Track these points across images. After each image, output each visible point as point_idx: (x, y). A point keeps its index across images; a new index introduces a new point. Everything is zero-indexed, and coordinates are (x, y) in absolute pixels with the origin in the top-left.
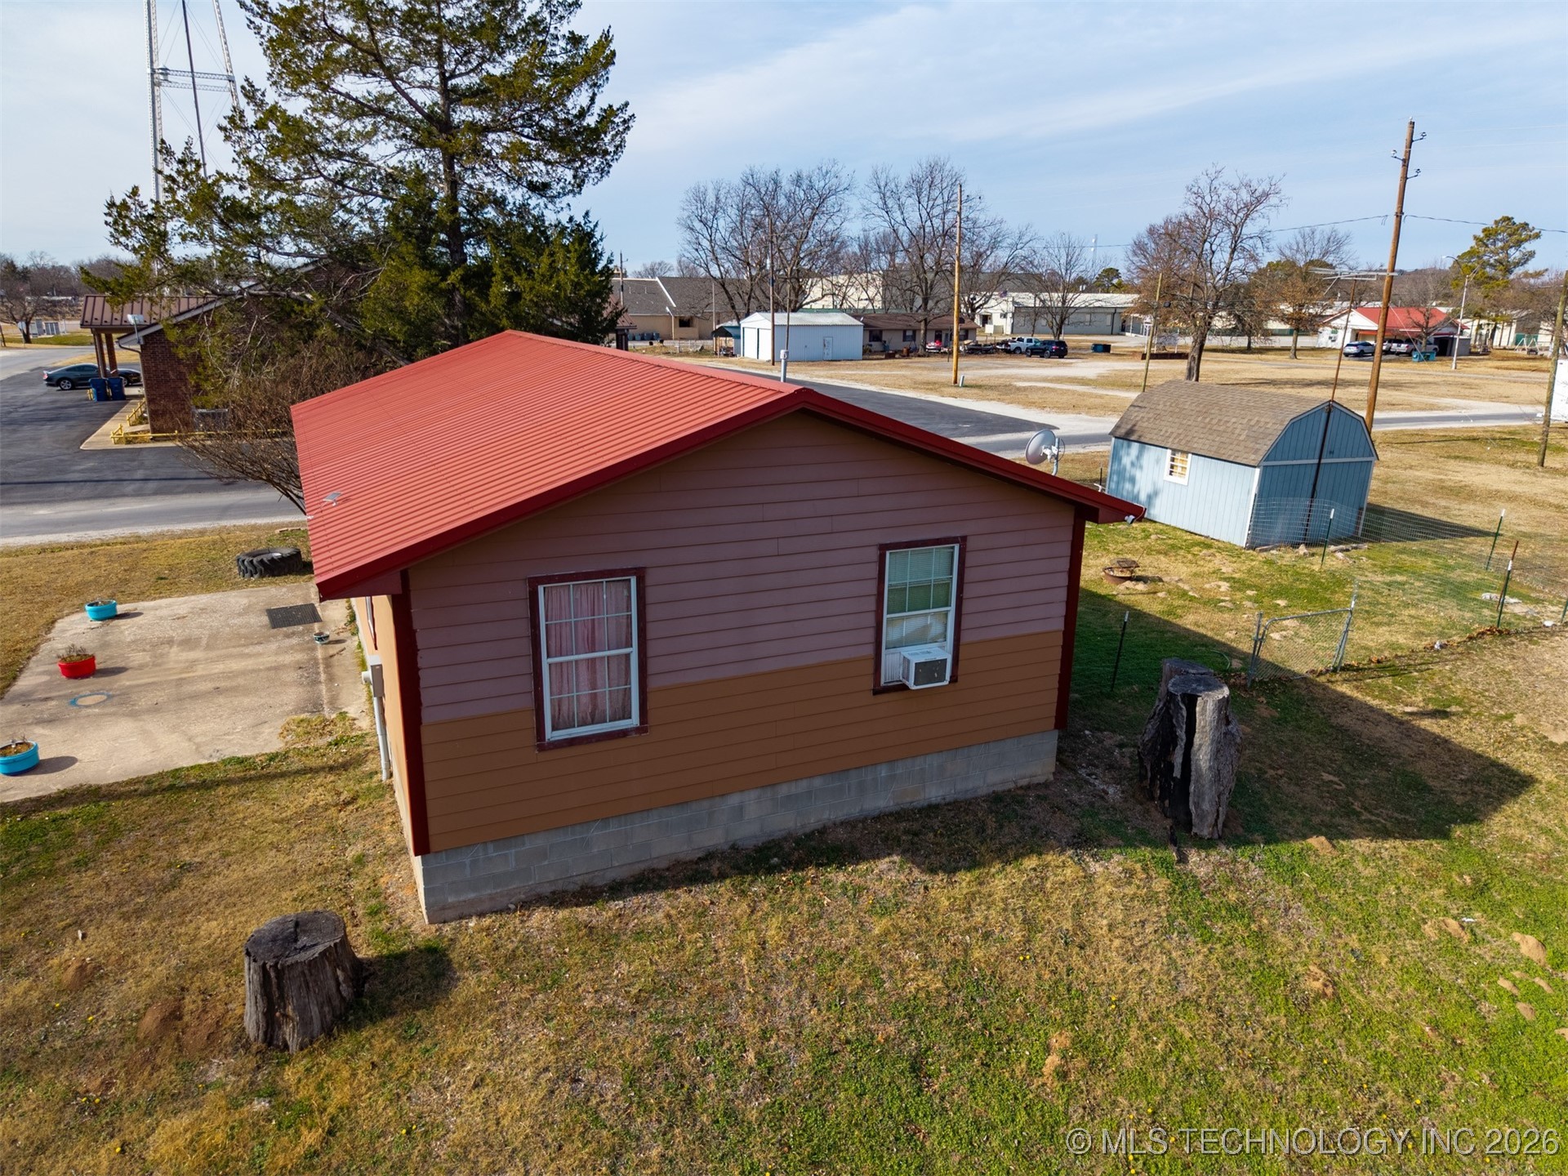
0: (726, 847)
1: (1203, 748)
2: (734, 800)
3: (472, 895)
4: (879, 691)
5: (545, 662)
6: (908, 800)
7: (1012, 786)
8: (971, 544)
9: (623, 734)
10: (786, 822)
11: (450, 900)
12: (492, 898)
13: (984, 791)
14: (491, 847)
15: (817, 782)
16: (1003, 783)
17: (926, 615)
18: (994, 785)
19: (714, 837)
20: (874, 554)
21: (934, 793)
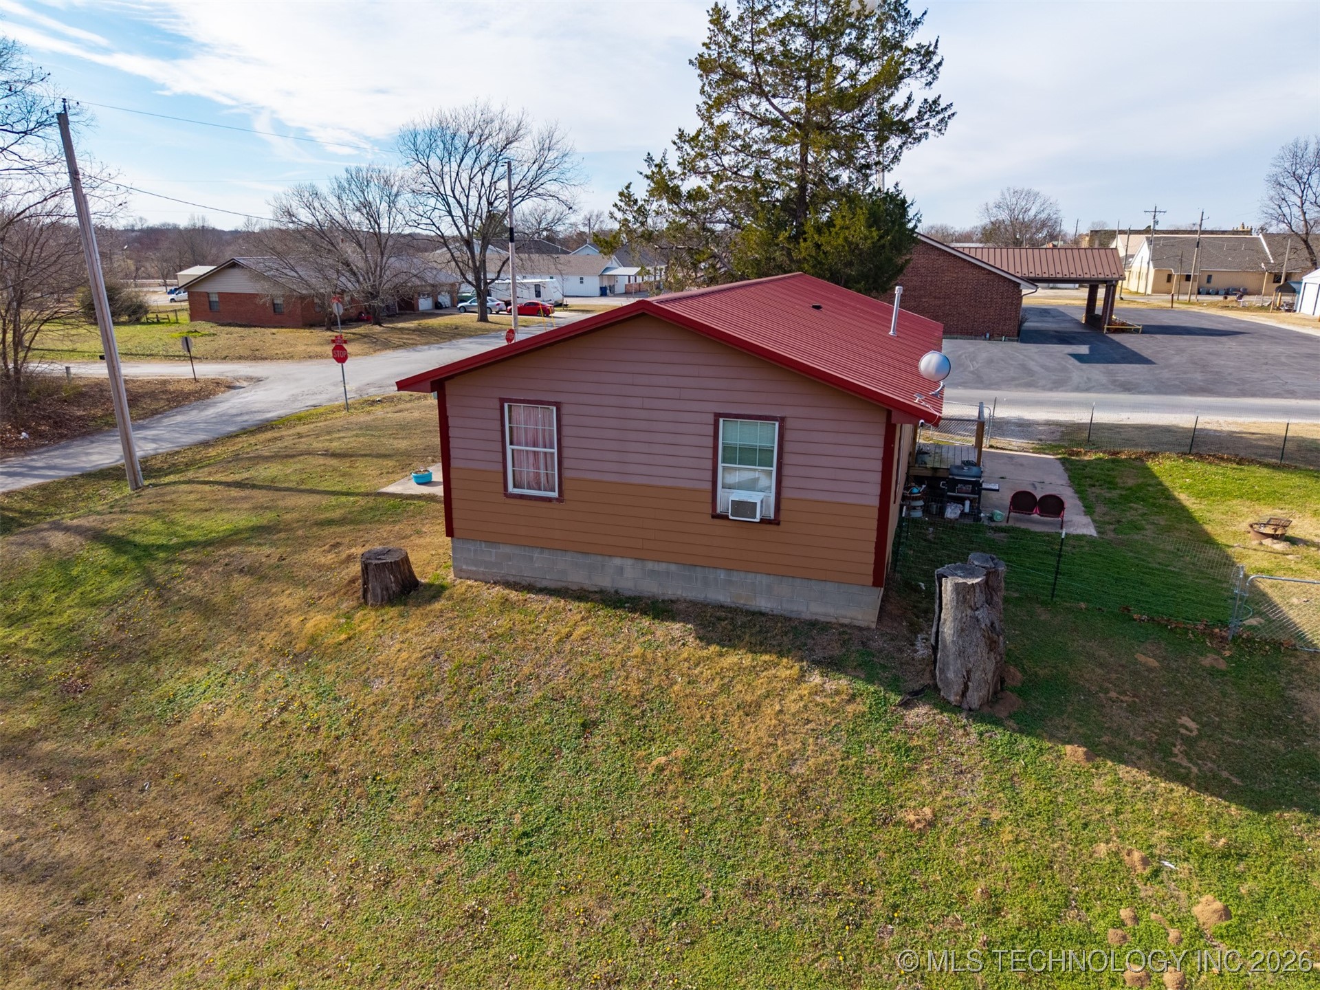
0: (612, 591)
1: (948, 623)
2: (617, 561)
3: (474, 569)
4: (716, 516)
5: (509, 448)
6: (742, 602)
7: (834, 620)
8: (789, 424)
9: (549, 500)
10: (651, 588)
11: (464, 567)
12: (484, 573)
13: (807, 616)
14: (483, 544)
15: (673, 568)
16: (825, 615)
17: (755, 470)
18: (816, 614)
19: (605, 581)
20: (711, 419)
21: (763, 603)
